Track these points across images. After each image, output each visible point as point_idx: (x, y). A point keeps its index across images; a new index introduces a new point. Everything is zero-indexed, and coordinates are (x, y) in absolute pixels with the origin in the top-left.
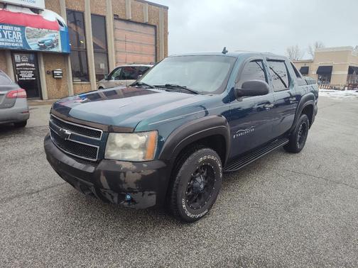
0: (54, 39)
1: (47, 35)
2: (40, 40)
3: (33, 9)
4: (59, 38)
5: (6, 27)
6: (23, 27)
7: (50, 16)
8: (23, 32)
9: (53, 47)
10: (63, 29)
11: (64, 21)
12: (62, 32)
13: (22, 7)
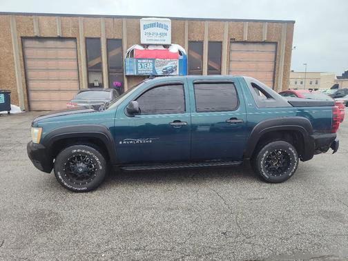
0: (174, 66)
1: (169, 63)
2: (164, 67)
3: (165, 46)
4: (178, 65)
5: (144, 61)
6: (154, 60)
7: (175, 48)
8: (153, 63)
9: (173, 71)
10: (181, 57)
11: (184, 51)
12: (180, 60)
13: (157, 45)
